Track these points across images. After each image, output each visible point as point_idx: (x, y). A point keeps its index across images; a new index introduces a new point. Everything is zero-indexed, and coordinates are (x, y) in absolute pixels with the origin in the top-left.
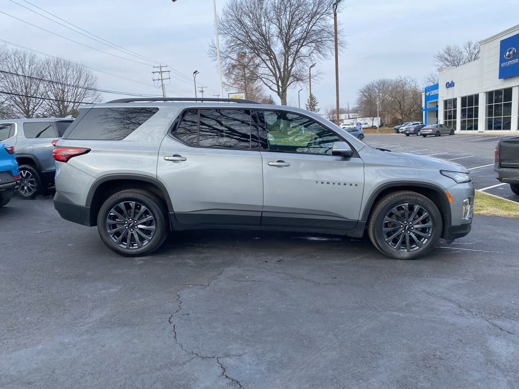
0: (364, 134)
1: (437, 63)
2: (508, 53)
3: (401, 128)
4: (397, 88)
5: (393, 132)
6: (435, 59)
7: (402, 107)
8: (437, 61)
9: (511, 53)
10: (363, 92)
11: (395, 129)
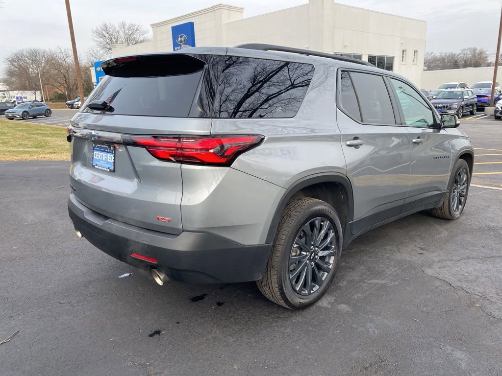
0: (51, 110)
1: (96, 39)
2: (179, 39)
3: (75, 103)
4: (52, 60)
5: (66, 107)
6: (93, 34)
7: (67, 81)
8: (97, 37)
9: (182, 39)
10: (12, 61)
11: (68, 104)
